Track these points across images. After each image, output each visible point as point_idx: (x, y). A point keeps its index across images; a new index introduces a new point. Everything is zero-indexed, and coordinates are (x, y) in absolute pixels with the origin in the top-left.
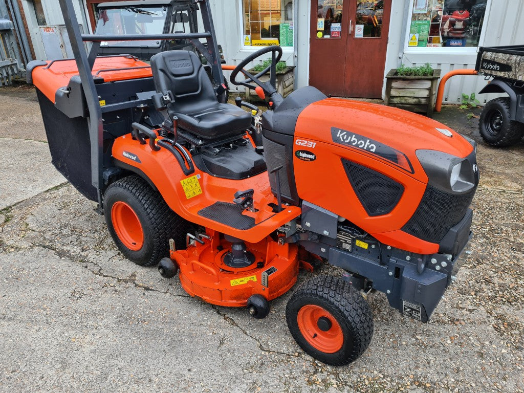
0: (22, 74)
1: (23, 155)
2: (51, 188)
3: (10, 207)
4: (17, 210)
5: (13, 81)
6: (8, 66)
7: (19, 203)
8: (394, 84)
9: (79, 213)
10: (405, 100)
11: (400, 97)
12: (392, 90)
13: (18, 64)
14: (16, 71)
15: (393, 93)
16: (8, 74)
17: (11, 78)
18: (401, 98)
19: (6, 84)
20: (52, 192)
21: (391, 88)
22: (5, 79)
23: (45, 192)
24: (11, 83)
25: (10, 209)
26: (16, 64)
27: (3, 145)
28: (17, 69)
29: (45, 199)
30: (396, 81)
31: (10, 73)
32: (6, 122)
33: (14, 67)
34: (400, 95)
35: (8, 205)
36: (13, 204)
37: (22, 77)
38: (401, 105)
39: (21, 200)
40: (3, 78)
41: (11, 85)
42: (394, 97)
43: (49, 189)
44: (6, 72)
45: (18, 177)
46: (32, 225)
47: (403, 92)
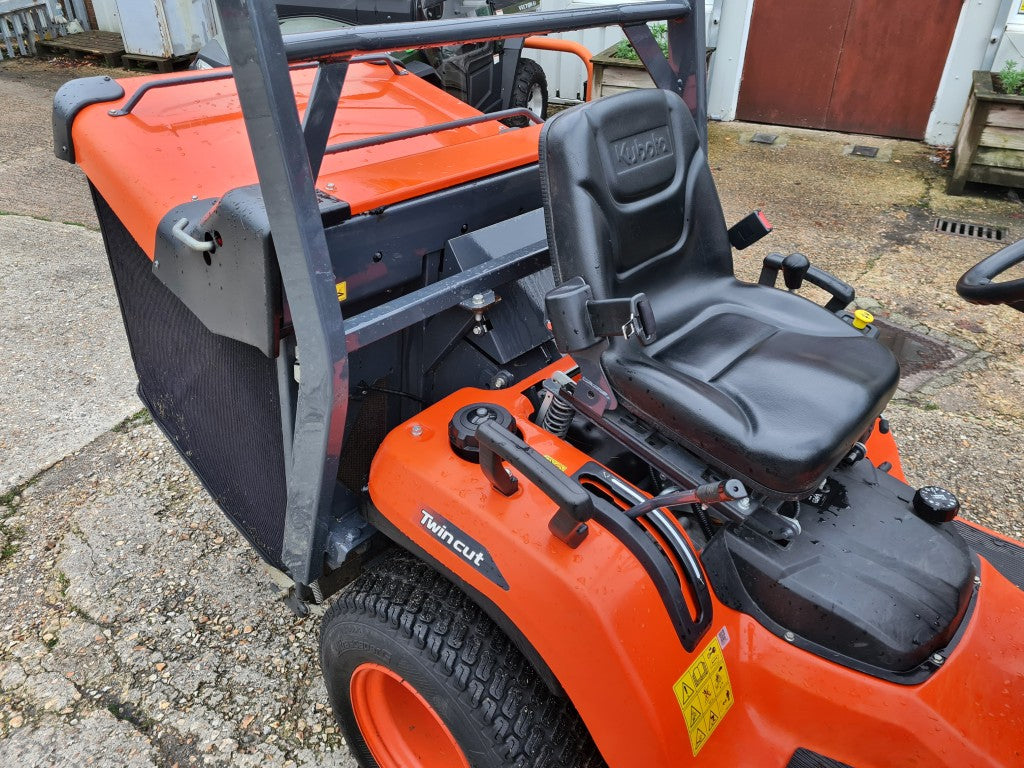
0: (58, 29)
1: (59, 277)
2: (131, 416)
3: (17, 491)
4: (37, 507)
5: (38, 45)
6: (27, 9)
7: (43, 472)
8: (995, 117)
9: (217, 535)
10: (1018, 158)
11: (1004, 149)
12: (987, 131)
13: (48, 5)
14: (44, 24)
15: (988, 138)
16: (26, 28)
17: (34, 39)
18: (1008, 153)
19: (24, 52)
20: (135, 432)
21: (986, 125)
22: (20, 39)
23: (117, 429)
24: (35, 50)
25: (17, 498)
26: (44, 5)
27: (10, 239)
28: (48, 18)
29: (116, 462)
30: (1002, 109)
31: (32, 27)
32: (20, 162)
33: (40, 13)
34: (1008, 146)
35: (13, 480)
36: (28, 476)
37: (59, 36)
38: (1003, 171)
39: (48, 463)
40: (15, 38)
41: (33, 55)
42: (987, 149)
43: (127, 420)
44: (23, 24)
45: (44, 367)
46: (81, 590)
47: (1016, 138)
